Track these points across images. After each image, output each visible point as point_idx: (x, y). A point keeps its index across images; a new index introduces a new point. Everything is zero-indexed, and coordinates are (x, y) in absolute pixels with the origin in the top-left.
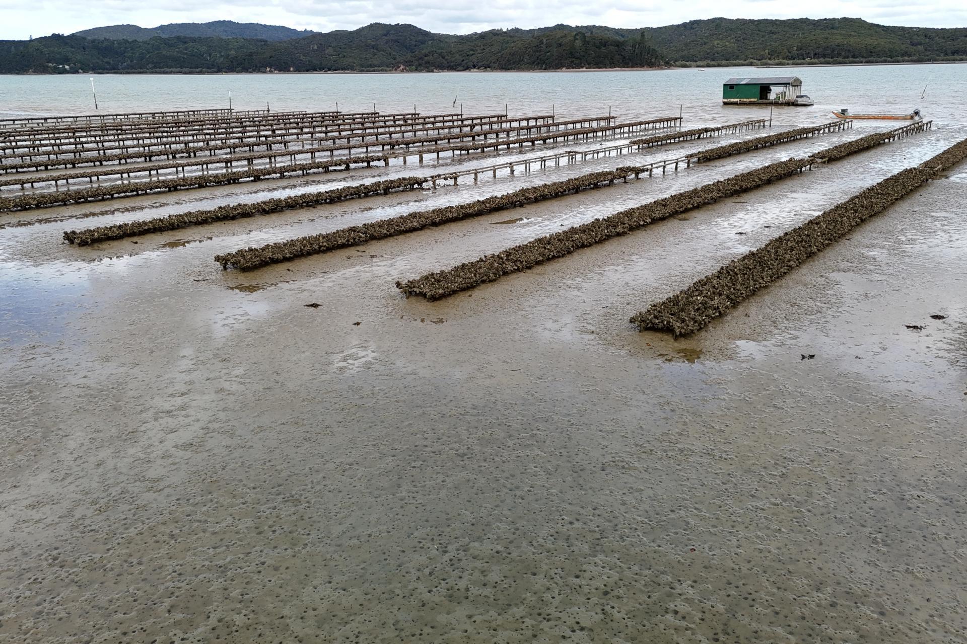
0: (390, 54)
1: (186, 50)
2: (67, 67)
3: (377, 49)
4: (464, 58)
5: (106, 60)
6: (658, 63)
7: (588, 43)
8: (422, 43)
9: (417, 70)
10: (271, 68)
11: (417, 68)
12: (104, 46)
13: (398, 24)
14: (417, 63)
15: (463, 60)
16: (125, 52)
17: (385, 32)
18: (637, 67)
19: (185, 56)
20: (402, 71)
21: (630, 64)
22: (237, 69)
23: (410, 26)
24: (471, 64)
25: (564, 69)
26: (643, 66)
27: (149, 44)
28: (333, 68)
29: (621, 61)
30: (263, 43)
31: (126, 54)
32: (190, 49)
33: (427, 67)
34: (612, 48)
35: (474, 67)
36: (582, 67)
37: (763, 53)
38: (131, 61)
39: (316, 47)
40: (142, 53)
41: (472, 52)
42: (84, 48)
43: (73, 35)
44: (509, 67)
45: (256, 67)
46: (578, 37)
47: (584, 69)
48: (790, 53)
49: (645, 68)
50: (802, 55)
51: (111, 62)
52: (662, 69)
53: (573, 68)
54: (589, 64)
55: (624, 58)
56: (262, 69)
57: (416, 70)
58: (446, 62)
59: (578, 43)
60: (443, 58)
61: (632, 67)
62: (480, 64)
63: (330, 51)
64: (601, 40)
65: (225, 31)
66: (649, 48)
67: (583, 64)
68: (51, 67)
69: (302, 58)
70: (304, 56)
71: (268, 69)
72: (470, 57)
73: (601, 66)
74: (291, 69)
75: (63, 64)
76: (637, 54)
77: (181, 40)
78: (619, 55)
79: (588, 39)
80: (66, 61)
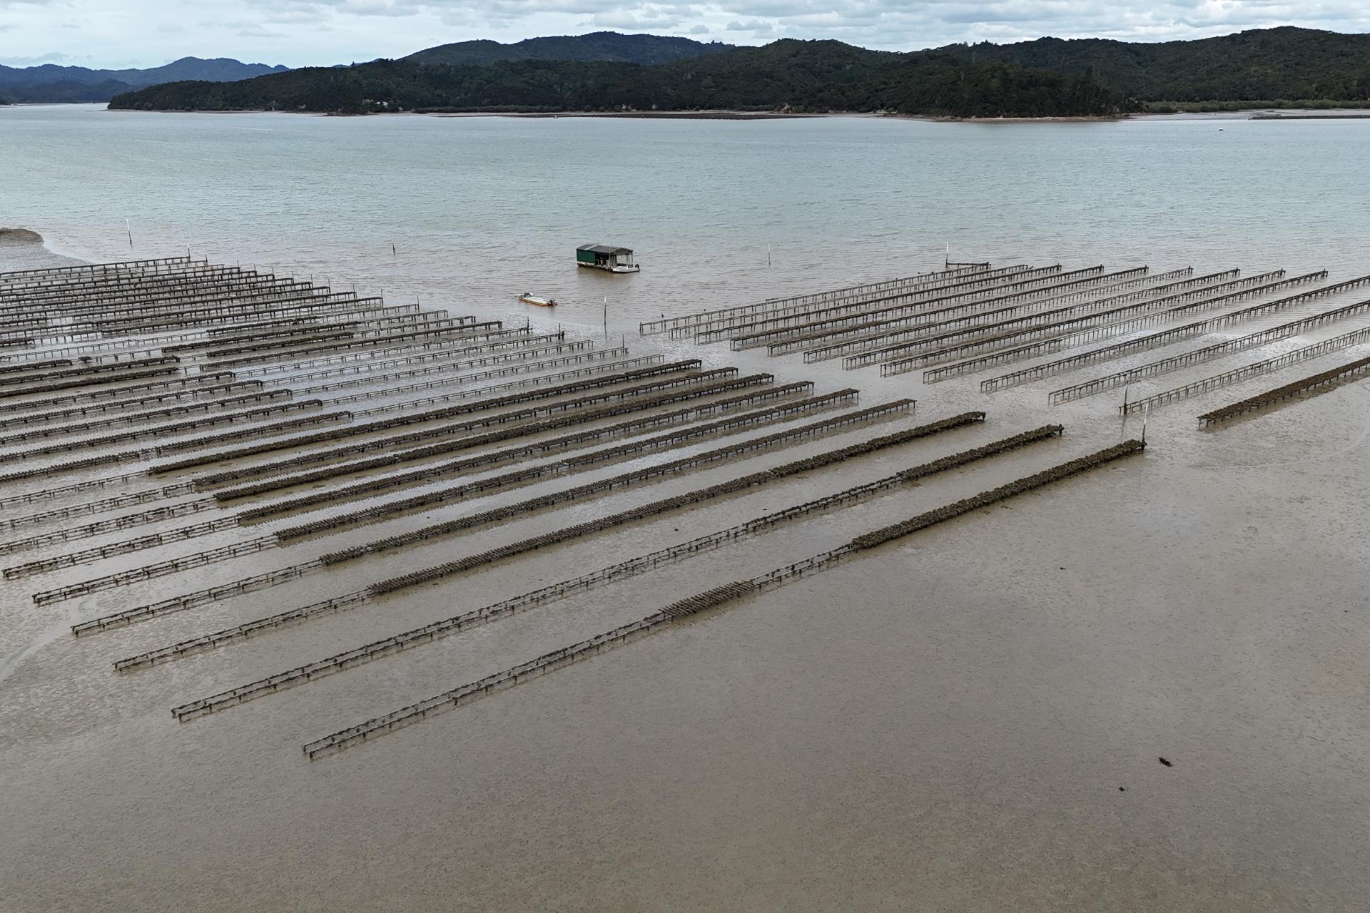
0: (789, 85)
1: (532, 79)
2: (385, 104)
3: (771, 78)
4: (871, 95)
5: (439, 92)
6: (1109, 110)
7: (1011, 82)
10: (627, 105)
11: (806, 107)
12: (438, 73)
13: (814, 40)
14: (806, 101)
15: (869, 98)
16: (462, 82)
17: (795, 52)
18: (1079, 116)
19: (530, 88)
20: (786, 113)
21: (1068, 112)
22: (586, 107)
23: (833, 41)
24: (878, 103)
25: (973, 118)
26: (1087, 115)
27: (491, 71)
28: (707, 105)
29: (1054, 107)
30: (633, 68)
31: (463, 84)
32: (538, 78)
33: (820, 107)
34: (1044, 88)
35: (882, 106)
36: (999, 116)
37: (1308, 88)
38: (466, 94)
39: (689, 77)
40: (481, 84)
41: (884, 86)
42: (415, 77)
43: (404, 59)
44: (917, 110)
45: (610, 104)
47: (1001, 118)
48: (1346, 88)
49: (1090, 117)
50: (1364, 93)
51: (444, 95)
52: (1115, 118)
53: (986, 116)
54: (1008, 111)
55: (1060, 103)
56: (617, 107)
57: (805, 111)
58: (845, 100)
60: (843, 94)
61: (1071, 115)
62: (889, 103)
63: (708, 81)
64: (1031, 77)
65: (605, 46)
66: (1098, 89)
67: (999, 112)
68: (367, 104)
69: (669, 91)
70: (672, 89)
71: (624, 107)
72: (879, 94)
73: (1025, 113)
74: (654, 107)
75: (381, 100)
76: (1078, 98)
77: (532, 65)
78: (1052, 98)
79: (1012, 76)
80: (386, 95)
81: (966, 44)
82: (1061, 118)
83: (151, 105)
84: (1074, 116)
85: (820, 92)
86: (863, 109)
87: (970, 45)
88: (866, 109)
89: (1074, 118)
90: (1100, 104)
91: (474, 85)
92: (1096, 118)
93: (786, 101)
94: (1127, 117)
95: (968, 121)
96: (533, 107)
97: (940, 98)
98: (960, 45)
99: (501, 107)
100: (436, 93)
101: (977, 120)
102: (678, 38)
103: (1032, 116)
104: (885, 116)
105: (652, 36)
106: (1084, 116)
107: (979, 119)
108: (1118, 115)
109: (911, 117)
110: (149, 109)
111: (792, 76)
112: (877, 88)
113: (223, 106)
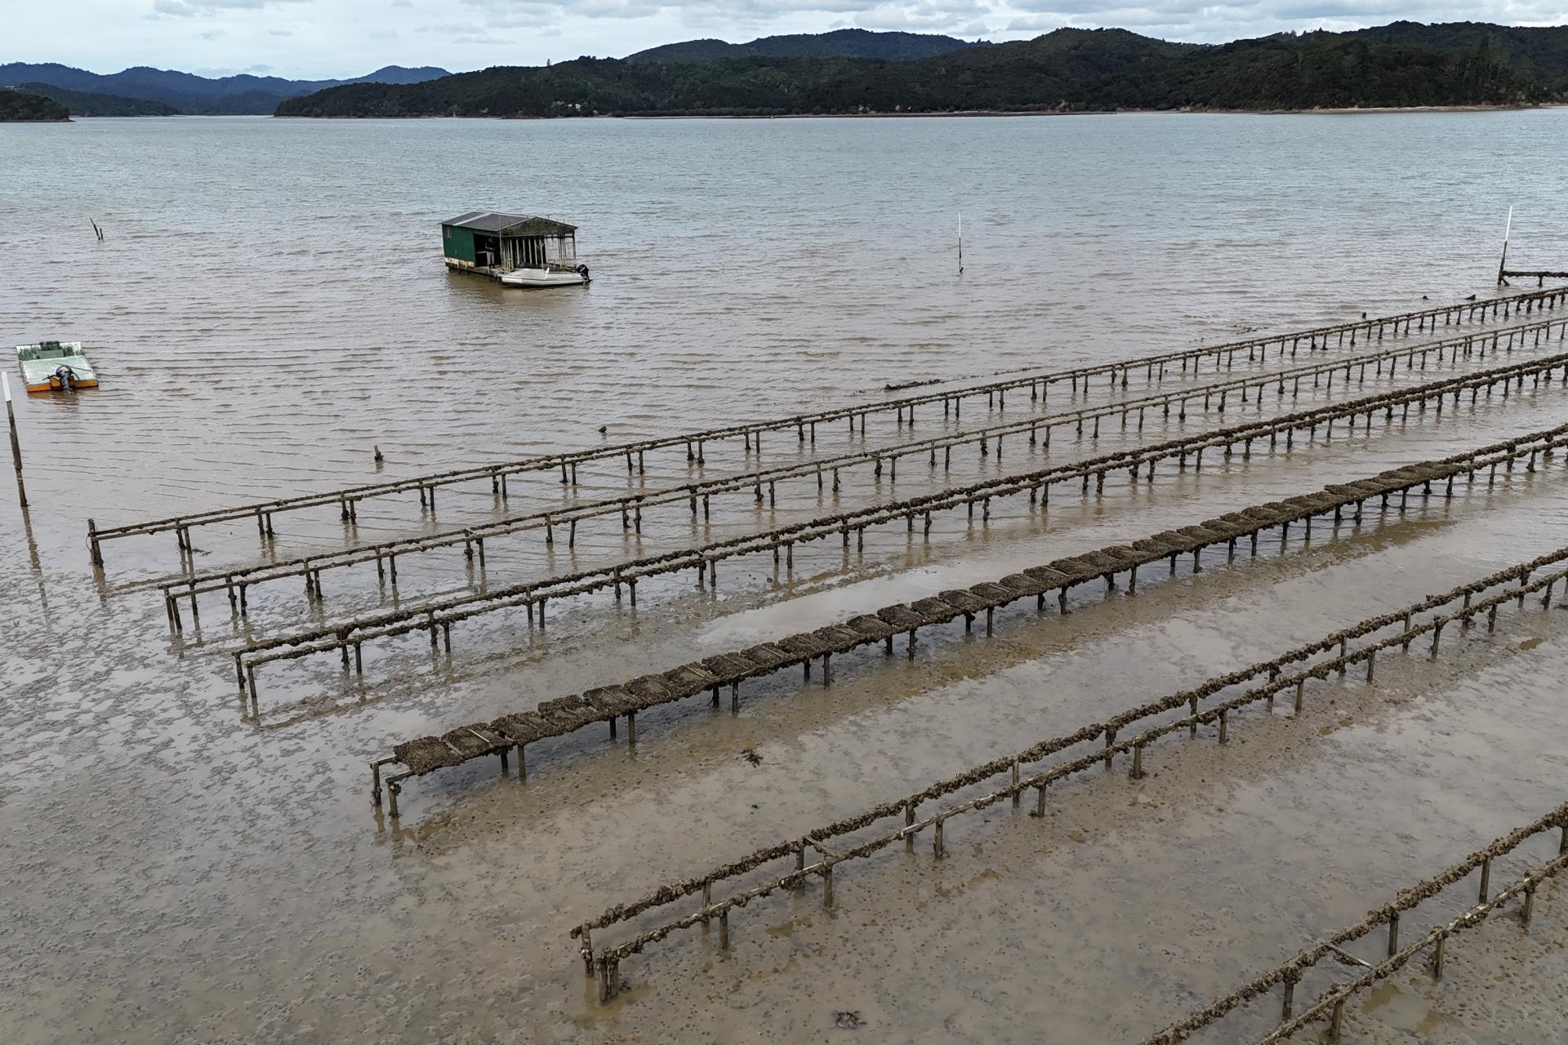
1: (754, 78)
2: (578, 106)
3: (1046, 73)
4: (1173, 88)
5: (646, 94)
6: (1511, 97)
7: (1371, 59)
8: (1129, 61)
9: (1089, 108)
10: (865, 106)
13: (1101, 29)
14: (1089, 96)
15: (1171, 91)
16: (673, 83)
17: (1076, 43)
18: (1467, 104)
19: (750, 88)
20: (1063, 111)
21: (1452, 100)
22: (816, 108)
23: (1121, 31)
25: (1316, 109)
26: (1479, 103)
27: (709, 70)
28: (964, 105)
29: (1432, 93)
30: (878, 65)
31: (674, 86)
32: (762, 77)
33: (1106, 104)
34: (1418, 68)
35: (1188, 102)
36: (1353, 106)
38: (676, 96)
39: (943, 71)
40: (695, 84)
41: (1191, 77)
42: (620, 78)
45: (845, 104)
46: (1350, 50)
47: (1356, 109)
49: (1483, 106)
51: (651, 98)
52: (1519, 107)
53: (1334, 106)
55: (1440, 87)
56: (852, 108)
57: (1086, 108)
58: (1140, 95)
59: (1349, 60)
60: (1137, 86)
61: (1456, 104)
62: (1196, 98)
63: (967, 76)
64: (1400, 53)
65: (849, 46)
66: (1495, 68)
67: (1353, 100)
68: (557, 107)
69: (918, 88)
70: (921, 85)
71: (861, 109)
72: (1184, 86)
73: (1391, 102)
74: (897, 108)
75: (574, 103)
76: (1467, 80)
77: (759, 63)
78: (1430, 81)
79: (1372, 52)
80: (581, 96)
81: (1294, 33)
82: (1442, 108)
83: (319, 111)
84: (1461, 104)
85: (1107, 85)
86: (1163, 105)
87: (1299, 34)
88: (1166, 105)
89: (1459, 108)
90: (1498, 89)
91: (686, 87)
92: (1493, 107)
93: (1064, 97)
94: (1536, 106)
95: (1310, 113)
96: (751, 110)
97: (1267, 87)
98: (1286, 34)
99: (714, 110)
100: (643, 96)
101: (1322, 111)
102: (937, 36)
103: (1400, 106)
104: (1191, 111)
105: (908, 34)
106: (1474, 105)
107: (1325, 110)
108: (1523, 104)
109: (1227, 112)
110: (318, 116)
111: (1072, 70)
112: (1182, 79)
113: (400, 111)
